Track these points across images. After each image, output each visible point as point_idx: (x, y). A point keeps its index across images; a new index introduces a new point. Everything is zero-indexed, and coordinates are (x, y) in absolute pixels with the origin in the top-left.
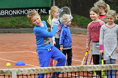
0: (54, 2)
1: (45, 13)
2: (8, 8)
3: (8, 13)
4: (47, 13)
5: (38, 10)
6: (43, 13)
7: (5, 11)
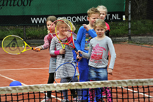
0: (130, 5)
1: (118, 19)
2: (71, 14)
3: (71, 20)
4: (120, 19)
5: (109, 16)
6: (116, 19)
7: (68, 17)
